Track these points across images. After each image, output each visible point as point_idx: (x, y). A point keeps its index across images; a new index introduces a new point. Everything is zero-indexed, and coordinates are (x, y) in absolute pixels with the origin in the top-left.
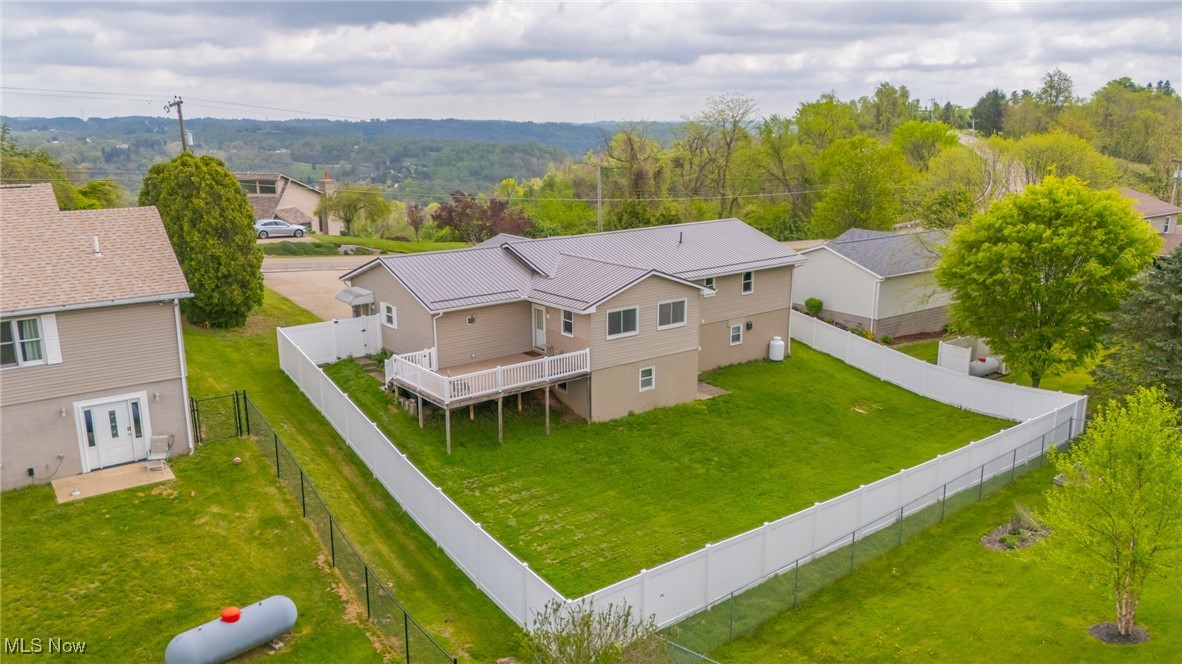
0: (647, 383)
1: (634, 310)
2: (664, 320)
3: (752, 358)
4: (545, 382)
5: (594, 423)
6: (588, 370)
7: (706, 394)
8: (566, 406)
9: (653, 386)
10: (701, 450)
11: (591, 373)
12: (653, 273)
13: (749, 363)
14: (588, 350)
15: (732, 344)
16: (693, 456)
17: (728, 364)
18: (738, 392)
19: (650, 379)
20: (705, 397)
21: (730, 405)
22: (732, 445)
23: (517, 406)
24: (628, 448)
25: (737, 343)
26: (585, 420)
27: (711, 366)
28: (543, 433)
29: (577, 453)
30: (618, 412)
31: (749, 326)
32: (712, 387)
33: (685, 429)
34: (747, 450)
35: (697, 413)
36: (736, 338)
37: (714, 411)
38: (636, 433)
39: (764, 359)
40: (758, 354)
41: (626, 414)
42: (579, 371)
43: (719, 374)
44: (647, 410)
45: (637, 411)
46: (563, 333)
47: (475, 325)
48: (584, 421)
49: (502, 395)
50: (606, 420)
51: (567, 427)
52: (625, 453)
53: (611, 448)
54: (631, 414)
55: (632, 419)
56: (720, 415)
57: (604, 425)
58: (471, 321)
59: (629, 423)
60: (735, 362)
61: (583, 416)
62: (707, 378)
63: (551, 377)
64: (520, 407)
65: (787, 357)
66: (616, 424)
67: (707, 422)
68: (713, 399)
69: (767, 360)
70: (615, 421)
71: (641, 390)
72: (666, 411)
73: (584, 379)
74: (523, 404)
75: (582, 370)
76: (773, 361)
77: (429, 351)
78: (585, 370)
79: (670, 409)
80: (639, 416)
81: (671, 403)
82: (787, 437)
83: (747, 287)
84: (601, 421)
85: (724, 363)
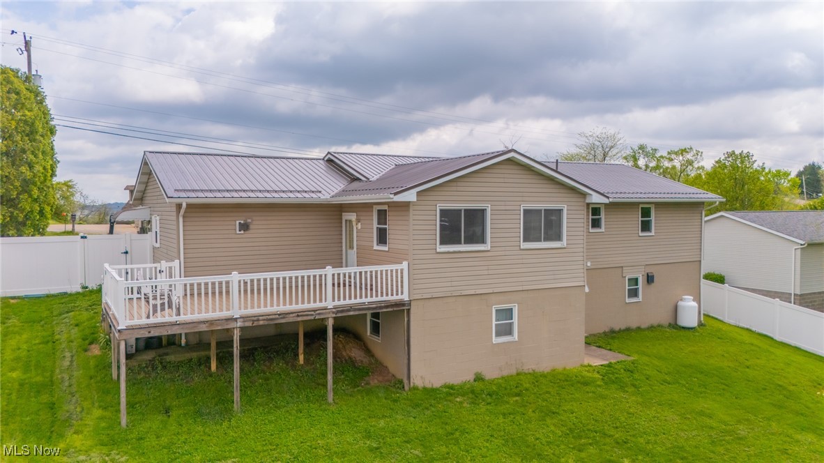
0: (506, 330)
1: (483, 211)
2: (530, 234)
3: (655, 323)
4: (326, 309)
5: (415, 388)
6: (405, 297)
7: (597, 360)
8: (377, 360)
9: (516, 336)
10: (597, 443)
11: (409, 303)
12: (512, 155)
13: (651, 328)
14: (405, 265)
15: (628, 300)
16: (583, 455)
17: (623, 327)
18: (645, 359)
19: (511, 324)
20: (597, 362)
21: (636, 376)
22: (652, 438)
23: (297, 355)
24: (463, 432)
25: (634, 300)
26: (401, 382)
27: (601, 328)
28: (324, 397)
29: (368, 435)
30: (459, 374)
31: (650, 279)
32: (604, 352)
33: (567, 407)
34: (682, 448)
35: (586, 384)
36: (634, 293)
37: (614, 382)
38: (483, 408)
39: (670, 325)
40: (663, 318)
41: (471, 377)
42: (390, 298)
43: (613, 338)
44: (505, 373)
45: (490, 374)
46: (376, 247)
47: (248, 234)
48: (399, 385)
49: (239, 324)
50: (437, 384)
51: (369, 392)
52: (457, 442)
53: (432, 430)
54: (479, 378)
55: (479, 386)
56: (622, 388)
57: (430, 392)
58: (245, 227)
59: (473, 392)
60: (634, 326)
61: (399, 376)
62: (595, 340)
63: (337, 303)
64: (301, 357)
65: (701, 325)
66: (451, 391)
67: (603, 397)
68: (609, 365)
69: (675, 326)
70: (451, 387)
71: (496, 340)
72: (536, 378)
73: (399, 311)
74: (305, 353)
75: (395, 298)
76: (684, 328)
77: (170, 264)
78: (400, 297)
79: (543, 376)
80: (492, 382)
81: (545, 366)
82: (742, 430)
83: (646, 226)
84: (429, 386)
85: (619, 325)
